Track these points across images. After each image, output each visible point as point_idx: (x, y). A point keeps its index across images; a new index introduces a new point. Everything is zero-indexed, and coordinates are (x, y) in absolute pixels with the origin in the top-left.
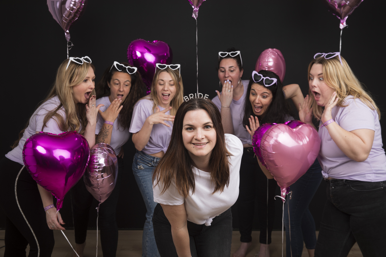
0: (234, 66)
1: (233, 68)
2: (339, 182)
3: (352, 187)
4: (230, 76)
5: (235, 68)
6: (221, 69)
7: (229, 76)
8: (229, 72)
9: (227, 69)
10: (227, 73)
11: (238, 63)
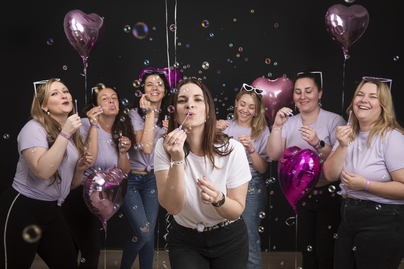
0: (311, 87)
1: (310, 89)
2: (354, 202)
3: (365, 208)
4: (307, 97)
5: (313, 89)
6: (297, 90)
7: (305, 98)
8: (306, 93)
9: (303, 91)
10: (303, 94)
11: (315, 83)
